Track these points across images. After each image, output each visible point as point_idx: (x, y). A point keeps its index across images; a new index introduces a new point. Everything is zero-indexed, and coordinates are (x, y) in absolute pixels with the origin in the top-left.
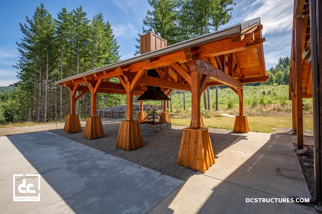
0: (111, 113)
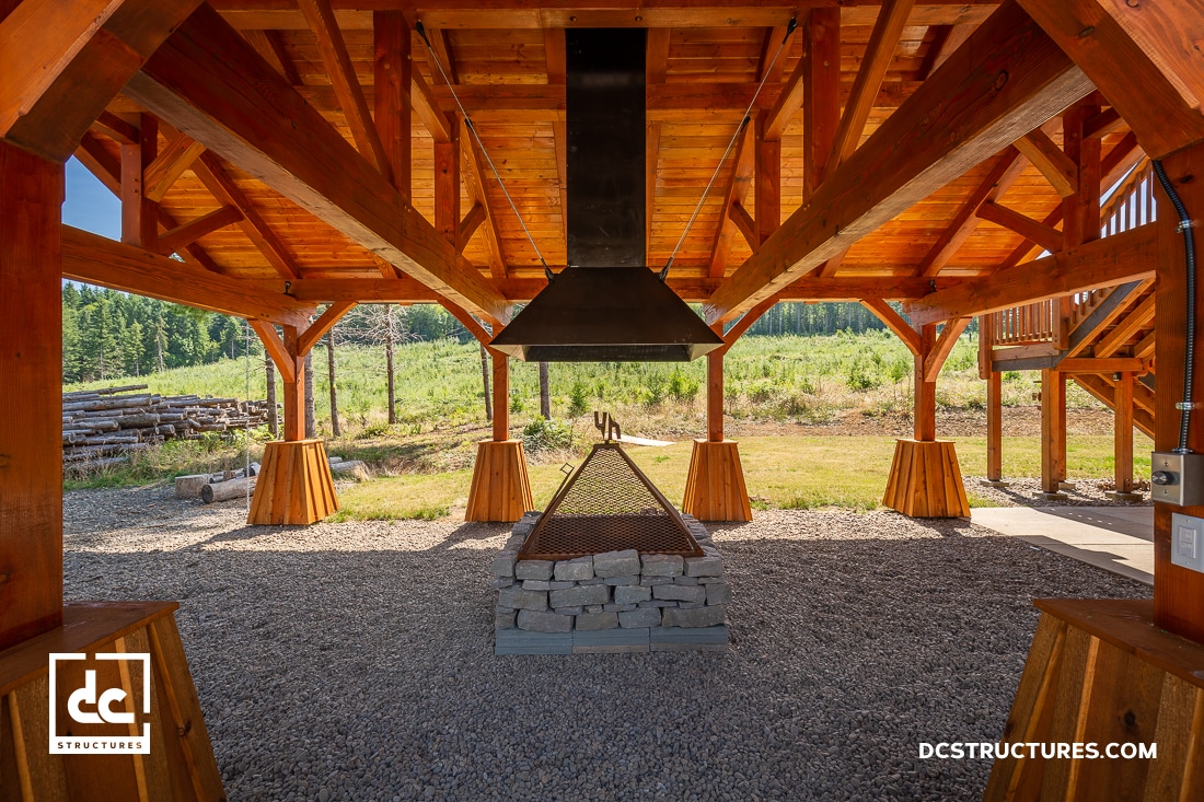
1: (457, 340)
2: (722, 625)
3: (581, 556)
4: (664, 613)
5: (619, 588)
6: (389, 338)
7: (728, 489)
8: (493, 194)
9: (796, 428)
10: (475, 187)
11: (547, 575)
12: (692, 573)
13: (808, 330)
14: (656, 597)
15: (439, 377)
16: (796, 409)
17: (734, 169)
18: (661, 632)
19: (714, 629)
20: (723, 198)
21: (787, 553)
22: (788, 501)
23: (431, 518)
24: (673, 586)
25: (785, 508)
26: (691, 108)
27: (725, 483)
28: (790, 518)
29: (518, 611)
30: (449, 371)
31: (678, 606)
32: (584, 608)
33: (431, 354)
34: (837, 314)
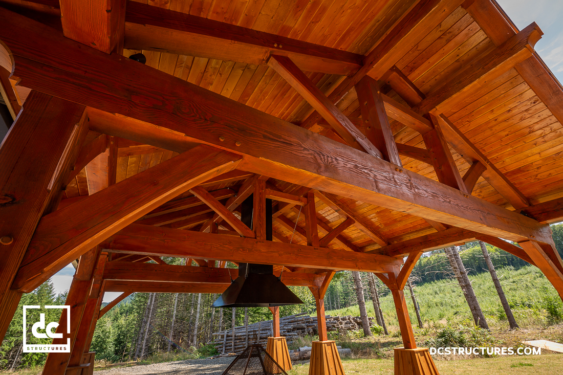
0: (245, 339)
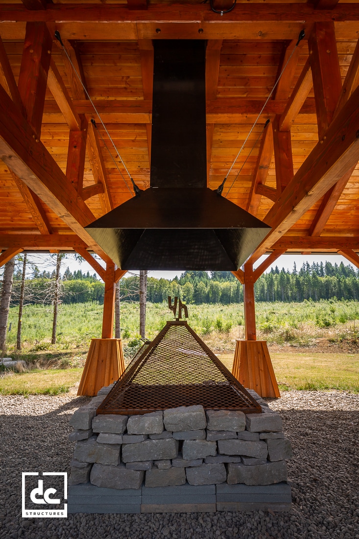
1: (98, 302)
2: (285, 482)
3: (152, 411)
4: (230, 469)
5: (187, 443)
6: (56, 294)
7: (262, 374)
8: (109, 178)
9: (290, 349)
10: (98, 171)
11: (120, 429)
12: (254, 428)
13: (288, 299)
14: (221, 452)
15: (86, 322)
16: (289, 338)
17: (258, 162)
18: (226, 489)
19: (277, 487)
20: (251, 183)
21: (313, 419)
22: (303, 383)
23: (55, 394)
24: (237, 441)
25: (301, 390)
26: (232, 113)
27: (259, 370)
28: (308, 395)
29: (91, 465)
30: (92, 319)
31: (242, 462)
32: (154, 463)
33: (83, 310)
34: (303, 291)
